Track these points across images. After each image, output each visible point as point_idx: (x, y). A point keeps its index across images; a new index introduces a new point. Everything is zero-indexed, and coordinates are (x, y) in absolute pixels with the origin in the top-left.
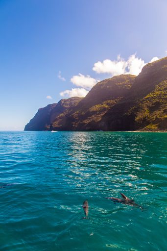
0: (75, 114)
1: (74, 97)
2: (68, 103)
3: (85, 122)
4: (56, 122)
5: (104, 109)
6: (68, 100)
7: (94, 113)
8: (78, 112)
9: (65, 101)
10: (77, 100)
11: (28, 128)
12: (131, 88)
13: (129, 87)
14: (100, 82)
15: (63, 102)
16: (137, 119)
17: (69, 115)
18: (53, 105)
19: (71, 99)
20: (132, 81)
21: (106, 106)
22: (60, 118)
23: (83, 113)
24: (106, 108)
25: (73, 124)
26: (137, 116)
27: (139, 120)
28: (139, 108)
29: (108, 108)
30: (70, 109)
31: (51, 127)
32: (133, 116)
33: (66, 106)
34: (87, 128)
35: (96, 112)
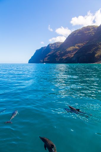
0: (58, 53)
1: (57, 42)
2: (53, 46)
3: (63, 57)
4: (46, 58)
5: (76, 49)
6: (53, 44)
7: (70, 52)
8: (59, 52)
9: (52, 45)
10: (59, 44)
11: (31, 61)
12: (94, 35)
13: (93, 34)
14: (74, 32)
15: (50, 46)
16: (96, 55)
17: (54, 53)
18: (44, 47)
19: (55, 44)
20: (96, 30)
21: (77, 48)
22: (49, 55)
23: (62, 52)
24: (77, 49)
25: (56, 59)
26: (96, 54)
27: (97, 56)
28: (98, 48)
29: (78, 49)
30: (54, 50)
31: (43, 61)
32: (94, 53)
33: (53, 48)
34: (64, 62)
35: (71, 51)
